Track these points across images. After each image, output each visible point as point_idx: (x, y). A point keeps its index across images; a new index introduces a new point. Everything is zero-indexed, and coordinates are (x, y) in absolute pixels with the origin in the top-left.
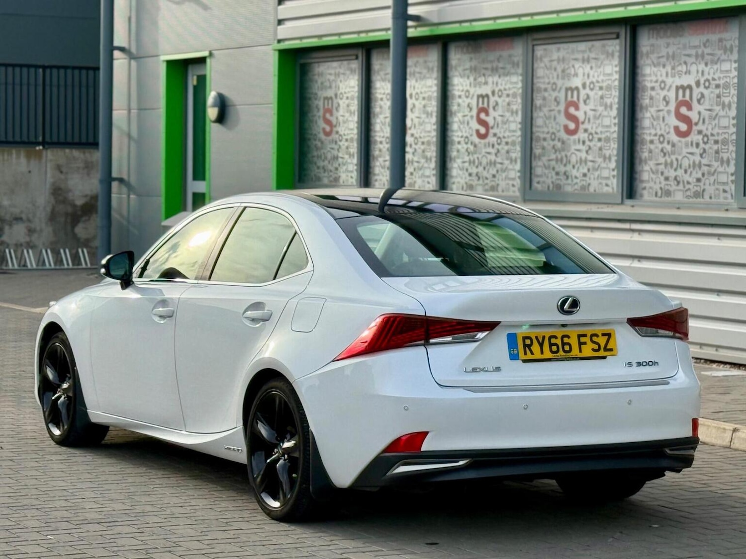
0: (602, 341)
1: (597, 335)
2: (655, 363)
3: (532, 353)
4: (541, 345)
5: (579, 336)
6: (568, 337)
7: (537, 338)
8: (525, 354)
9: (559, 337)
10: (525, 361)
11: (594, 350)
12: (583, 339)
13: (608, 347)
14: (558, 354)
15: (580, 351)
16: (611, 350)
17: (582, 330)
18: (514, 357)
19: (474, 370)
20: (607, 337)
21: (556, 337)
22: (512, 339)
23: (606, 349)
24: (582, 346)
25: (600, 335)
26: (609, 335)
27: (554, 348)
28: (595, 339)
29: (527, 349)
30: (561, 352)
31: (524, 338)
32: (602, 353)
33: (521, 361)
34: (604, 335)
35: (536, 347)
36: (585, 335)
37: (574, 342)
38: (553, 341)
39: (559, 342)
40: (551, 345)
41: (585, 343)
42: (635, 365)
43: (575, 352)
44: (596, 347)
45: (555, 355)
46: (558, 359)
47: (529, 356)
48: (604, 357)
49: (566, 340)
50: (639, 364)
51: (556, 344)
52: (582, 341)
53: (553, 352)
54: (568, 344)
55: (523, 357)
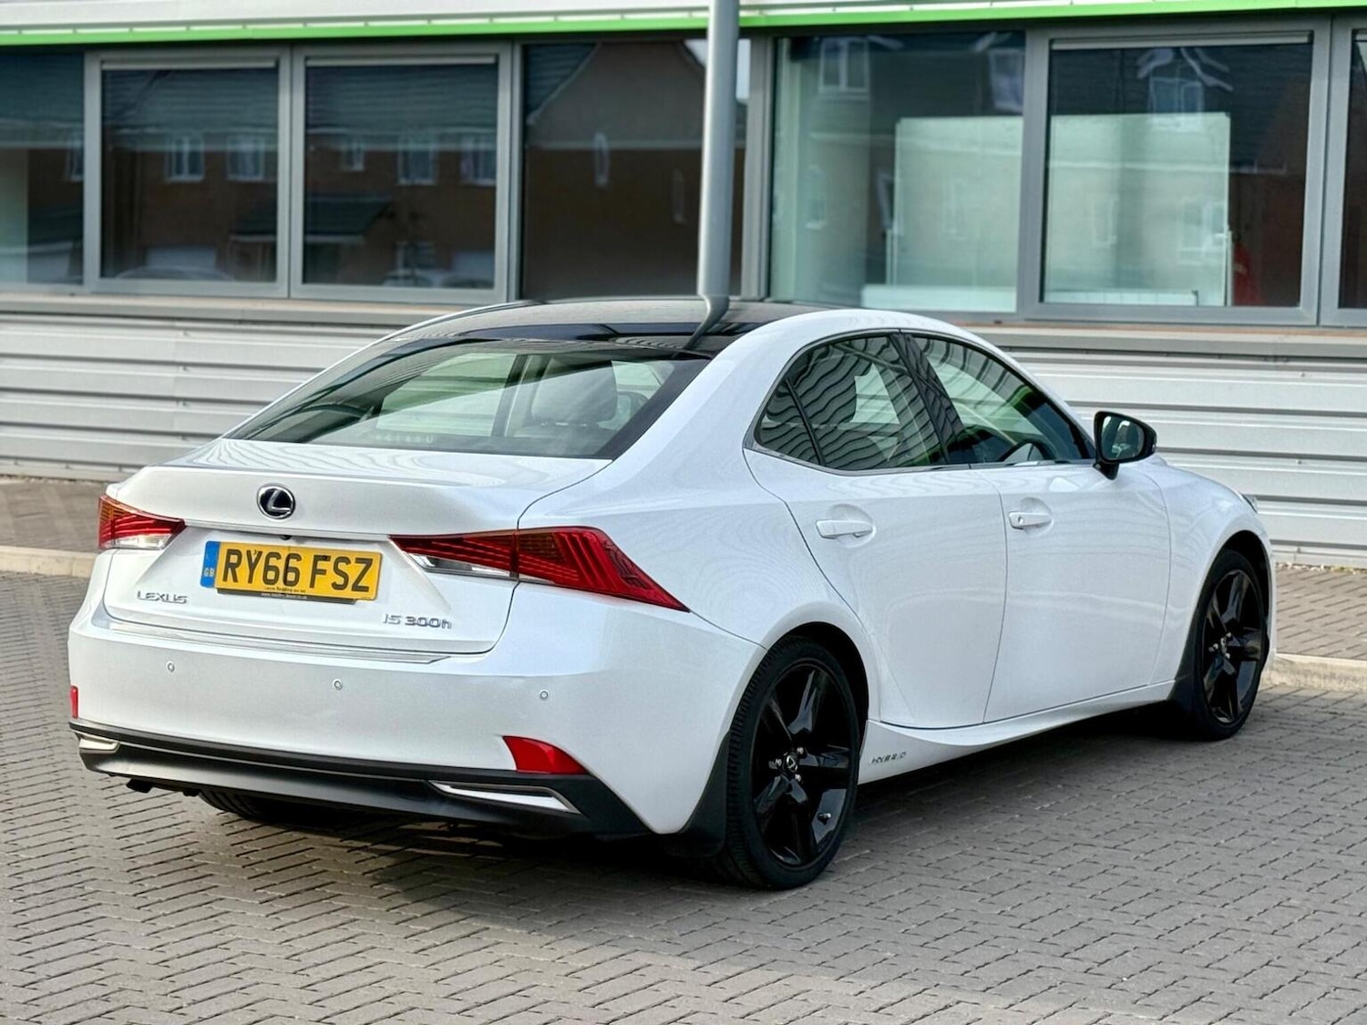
0: (353, 570)
1: (347, 561)
2: (444, 623)
3: (235, 579)
4: (252, 567)
5: (317, 558)
6: (298, 557)
7: (249, 553)
8: (225, 579)
9: (284, 557)
10: (221, 591)
11: (335, 586)
12: (321, 565)
13: (363, 584)
14: (275, 586)
15: (312, 585)
16: (365, 589)
18: (207, 582)
19: (150, 596)
20: (364, 565)
21: (278, 556)
22: (212, 548)
23: (356, 588)
24: (317, 576)
25: (353, 561)
26: (367, 562)
27: (271, 575)
28: (342, 566)
29: (230, 570)
30: (280, 584)
31: (230, 552)
32: (347, 593)
33: (216, 590)
34: (359, 560)
35: (243, 571)
36: (326, 558)
37: (305, 567)
38: (273, 561)
39: (281, 564)
40: (267, 568)
41: (323, 572)
42: (405, 619)
43: (303, 586)
44: (340, 581)
45: (270, 586)
46: (271, 595)
47: (230, 584)
48: (349, 601)
49: (293, 563)
50: (412, 621)
51: (276, 569)
52: (318, 567)
53: (266, 581)
54: (296, 571)
55: (219, 583)
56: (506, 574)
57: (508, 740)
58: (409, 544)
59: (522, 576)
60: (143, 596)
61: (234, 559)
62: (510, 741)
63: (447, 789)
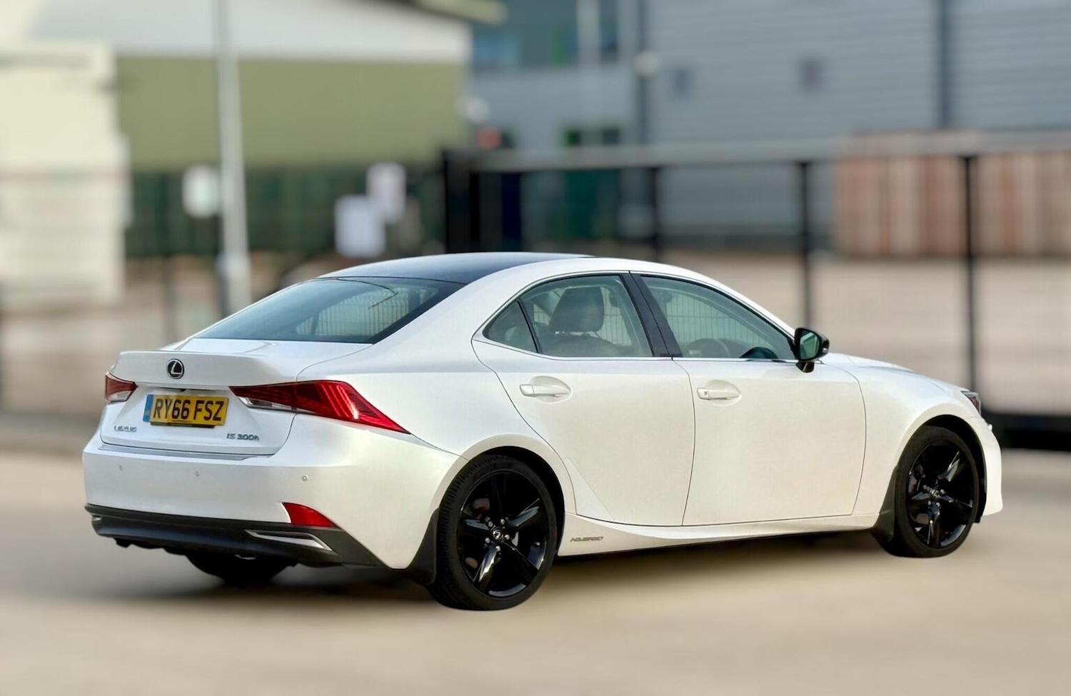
0: (214, 408)
1: (211, 403)
2: (256, 438)
3: (159, 417)
4: (167, 409)
5: (198, 402)
6: (189, 402)
7: (166, 401)
8: (154, 417)
9: (182, 402)
10: (153, 424)
11: (206, 418)
12: (200, 406)
13: (218, 416)
14: (177, 420)
15: (195, 418)
16: (219, 419)
17: (202, 395)
18: (146, 418)
19: (120, 428)
20: (219, 405)
21: (180, 402)
22: (150, 398)
23: (215, 419)
24: (198, 413)
25: (214, 403)
26: (221, 403)
27: (176, 413)
28: (210, 407)
29: (157, 411)
30: (180, 418)
31: (158, 401)
32: (211, 422)
33: (149, 423)
34: (218, 403)
35: (163, 411)
36: (202, 402)
37: (192, 408)
38: (177, 405)
39: (180, 406)
40: (175, 409)
41: (200, 410)
42: (237, 436)
43: (190, 419)
44: (208, 414)
45: (175, 420)
46: (175, 425)
47: (157, 420)
48: (211, 427)
49: (186, 406)
50: (241, 437)
51: (178, 409)
52: (199, 408)
53: (174, 417)
54: (187, 410)
55: (152, 419)
56: (289, 408)
57: (286, 505)
58: (240, 391)
59: (298, 410)
60: (117, 428)
61: (159, 405)
62: (287, 505)
63: (255, 535)
